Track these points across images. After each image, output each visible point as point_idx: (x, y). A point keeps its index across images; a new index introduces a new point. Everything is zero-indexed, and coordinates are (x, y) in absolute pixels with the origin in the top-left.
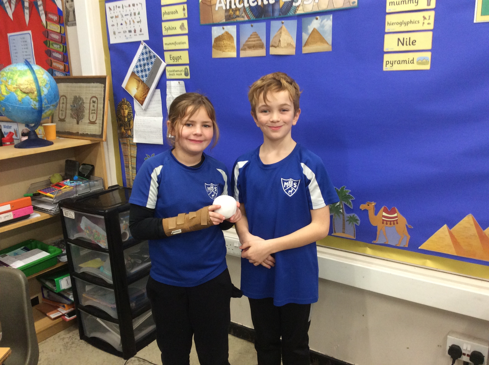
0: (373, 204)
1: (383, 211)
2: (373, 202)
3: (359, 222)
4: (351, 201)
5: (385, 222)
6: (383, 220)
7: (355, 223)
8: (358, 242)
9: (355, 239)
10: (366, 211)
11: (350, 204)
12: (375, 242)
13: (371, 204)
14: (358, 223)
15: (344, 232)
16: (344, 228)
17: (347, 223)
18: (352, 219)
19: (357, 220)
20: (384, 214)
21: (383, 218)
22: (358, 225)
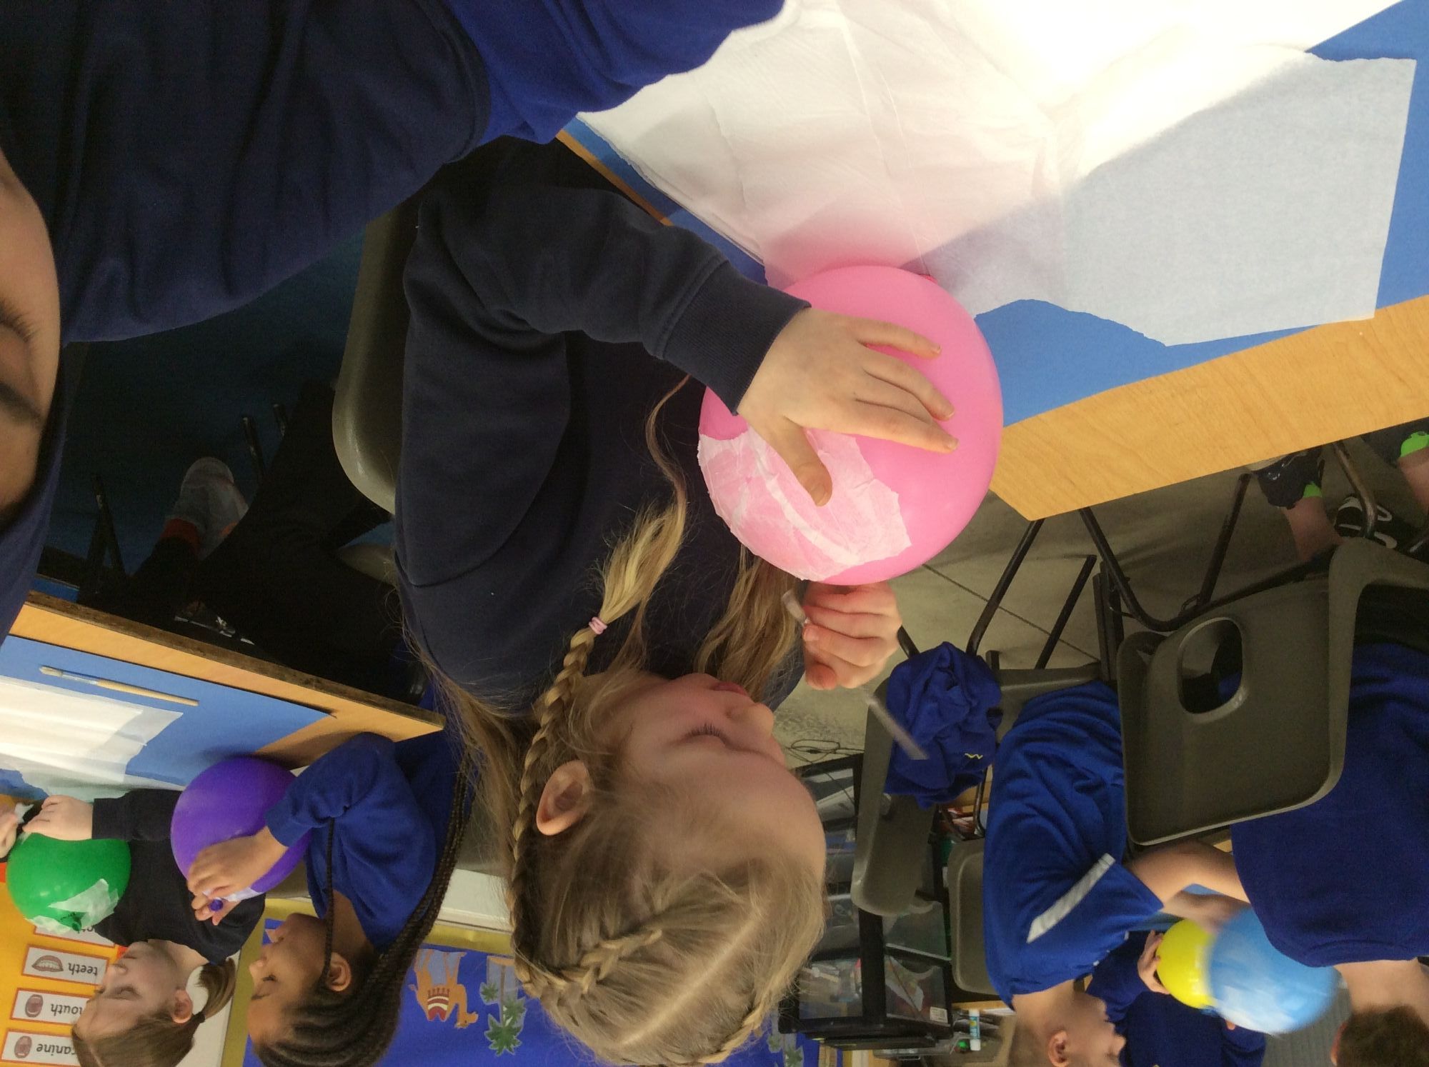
0: (459, 1025)
1: (446, 1011)
2: (459, 1027)
3: (481, 990)
4: (491, 1028)
5: (446, 993)
6: (447, 996)
7: (487, 987)
8: (485, 951)
9: (488, 957)
10: (470, 1011)
11: (492, 1023)
12: (463, 954)
13: (461, 1025)
14: (484, 988)
15: (504, 967)
16: (503, 975)
17: (498, 986)
18: (489, 993)
19: (483, 993)
20: (444, 1007)
21: (447, 999)
22: (483, 983)
